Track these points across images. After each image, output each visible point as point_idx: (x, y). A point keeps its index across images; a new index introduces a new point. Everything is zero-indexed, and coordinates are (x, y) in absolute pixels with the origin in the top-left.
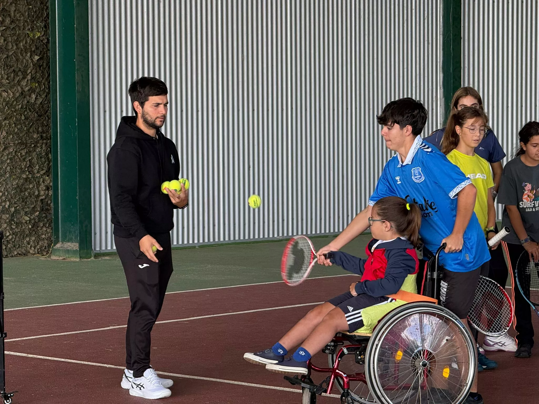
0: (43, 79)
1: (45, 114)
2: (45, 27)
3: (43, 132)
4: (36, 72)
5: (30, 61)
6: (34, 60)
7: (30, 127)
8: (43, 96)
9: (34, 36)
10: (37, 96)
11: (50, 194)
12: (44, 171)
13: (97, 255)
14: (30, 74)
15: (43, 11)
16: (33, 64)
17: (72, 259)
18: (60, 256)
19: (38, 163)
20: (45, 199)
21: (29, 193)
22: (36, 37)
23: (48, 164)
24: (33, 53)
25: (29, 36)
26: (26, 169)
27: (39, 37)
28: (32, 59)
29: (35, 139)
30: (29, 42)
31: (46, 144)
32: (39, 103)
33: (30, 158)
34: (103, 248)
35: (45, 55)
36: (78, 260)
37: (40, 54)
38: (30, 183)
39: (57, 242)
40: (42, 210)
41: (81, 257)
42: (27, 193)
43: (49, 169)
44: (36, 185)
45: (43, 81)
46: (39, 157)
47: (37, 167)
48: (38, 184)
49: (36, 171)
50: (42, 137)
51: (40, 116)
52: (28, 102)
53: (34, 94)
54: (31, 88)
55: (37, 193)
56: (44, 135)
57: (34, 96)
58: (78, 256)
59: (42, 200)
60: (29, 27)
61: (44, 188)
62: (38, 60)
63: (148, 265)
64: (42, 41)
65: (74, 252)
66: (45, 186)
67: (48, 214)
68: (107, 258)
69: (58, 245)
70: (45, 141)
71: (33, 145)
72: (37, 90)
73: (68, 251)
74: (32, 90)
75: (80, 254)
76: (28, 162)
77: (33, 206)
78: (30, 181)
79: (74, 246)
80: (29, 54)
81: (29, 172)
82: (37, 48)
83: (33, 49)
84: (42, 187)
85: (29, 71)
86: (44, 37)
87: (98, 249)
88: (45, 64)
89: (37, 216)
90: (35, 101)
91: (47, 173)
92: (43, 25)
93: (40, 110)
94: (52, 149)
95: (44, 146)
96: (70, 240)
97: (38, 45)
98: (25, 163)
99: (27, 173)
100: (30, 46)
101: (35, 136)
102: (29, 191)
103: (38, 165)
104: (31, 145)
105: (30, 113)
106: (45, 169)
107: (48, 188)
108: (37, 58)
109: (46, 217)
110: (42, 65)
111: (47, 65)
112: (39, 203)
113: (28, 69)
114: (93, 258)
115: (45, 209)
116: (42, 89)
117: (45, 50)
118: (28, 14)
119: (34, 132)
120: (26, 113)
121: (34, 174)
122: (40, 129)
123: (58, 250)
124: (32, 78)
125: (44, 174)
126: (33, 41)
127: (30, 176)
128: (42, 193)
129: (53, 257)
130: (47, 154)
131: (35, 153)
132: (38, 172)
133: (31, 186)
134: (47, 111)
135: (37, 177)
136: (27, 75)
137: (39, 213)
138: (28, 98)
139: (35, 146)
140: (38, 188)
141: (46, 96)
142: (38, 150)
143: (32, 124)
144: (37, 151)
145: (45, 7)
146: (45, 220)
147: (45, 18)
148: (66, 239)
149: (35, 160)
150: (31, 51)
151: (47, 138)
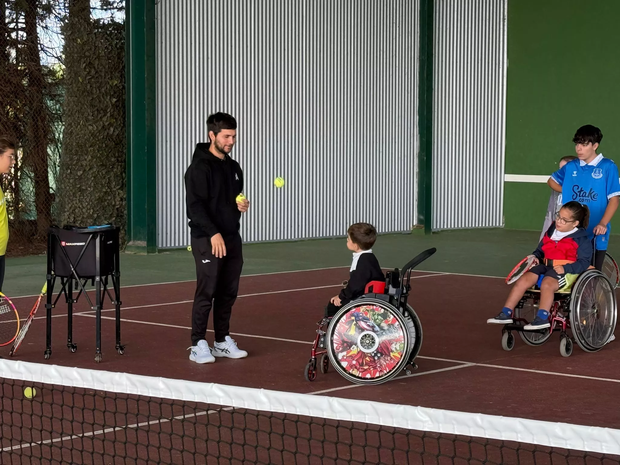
0: (119, 116)
1: (121, 143)
2: (121, 76)
3: (119, 157)
4: (114, 111)
5: (109, 102)
6: (112, 102)
7: (109, 153)
8: (119, 129)
9: (113, 84)
10: (115, 129)
11: (123, 204)
12: (119, 187)
13: (161, 251)
14: (110, 113)
15: (120, 64)
16: (112, 105)
17: (142, 254)
18: (132, 251)
19: (115, 181)
20: (120, 207)
21: (108, 203)
22: (114, 84)
23: (122, 182)
24: (112, 96)
25: (109, 83)
26: (106, 185)
27: (116, 85)
28: (111, 101)
29: (112, 161)
30: (108, 88)
31: (121, 166)
32: (116, 134)
33: (109, 176)
34: (164, 245)
35: (121, 98)
36: (146, 254)
37: (117, 97)
38: (109, 195)
39: (130, 240)
40: (118, 216)
41: (148, 252)
42: (106, 203)
43: (123, 185)
44: (113, 197)
45: (119, 118)
46: (116, 176)
47: (114, 184)
48: (115, 197)
49: (113, 186)
50: (118, 160)
51: (116, 144)
52: (108, 134)
53: (113, 127)
54: (110, 123)
55: (113, 203)
56: (120, 159)
57: (112, 129)
58: (146, 251)
59: (117, 209)
60: (109, 76)
61: (120, 199)
62: (116, 102)
63: (209, 261)
64: (118, 87)
65: (143, 248)
66: (120, 198)
67: (122, 219)
68: (168, 253)
69: (131, 243)
70: (120, 164)
71: (111, 167)
72: (115, 125)
73: (138, 247)
74: (111, 125)
75: (147, 250)
76: (108, 180)
77: (111, 213)
78: (108, 194)
79: (143, 243)
80: (109, 97)
81: (108, 187)
82: (115, 93)
83: (112, 94)
84: (118, 198)
85: (109, 110)
86: (120, 84)
87: (160, 246)
88: (120, 105)
89: (114, 221)
90: (113, 133)
91: (121, 188)
92: (119, 75)
93: (116, 140)
94: (125, 169)
95: (119, 167)
96: (140, 239)
97: (116, 90)
98: (105, 180)
99: (107, 188)
100: (110, 91)
101: (113, 159)
102: (108, 201)
103: (114, 182)
104: (109, 167)
105: (109, 142)
106: (121, 184)
107: (122, 200)
108: (115, 100)
109: (120, 222)
110: (119, 106)
111: (122, 105)
112: (115, 211)
113: (108, 109)
114: (157, 253)
115: (120, 216)
116: (118, 124)
117: (121, 95)
118: (109, 67)
119: (112, 156)
120: (106, 142)
121: (112, 188)
122: (117, 155)
123: (130, 246)
124: (112, 116)
125: (119, 189)
126: (112, 87)
127: (109, 190)
128: (118, 203)
129: (126, 252)
130: (121, 174)
131: (112, 173)
132: (114, 187)
133: (109, 198)
134: (122, 141)
135: (114, 191)
136: (107, 113)
137: (115, 219)
138: (107, 130)
139: (112, 167)
140: (114, 199)
141: (121, 130)
142: (115, 170)
143: (111, 151)
144: (114, 171)
145: (121, 62)
146: (120, 224)
147: (121, 69)
148: (136, 238)
149: (112, 178)
150: (110, 95)
151: (122, 162)
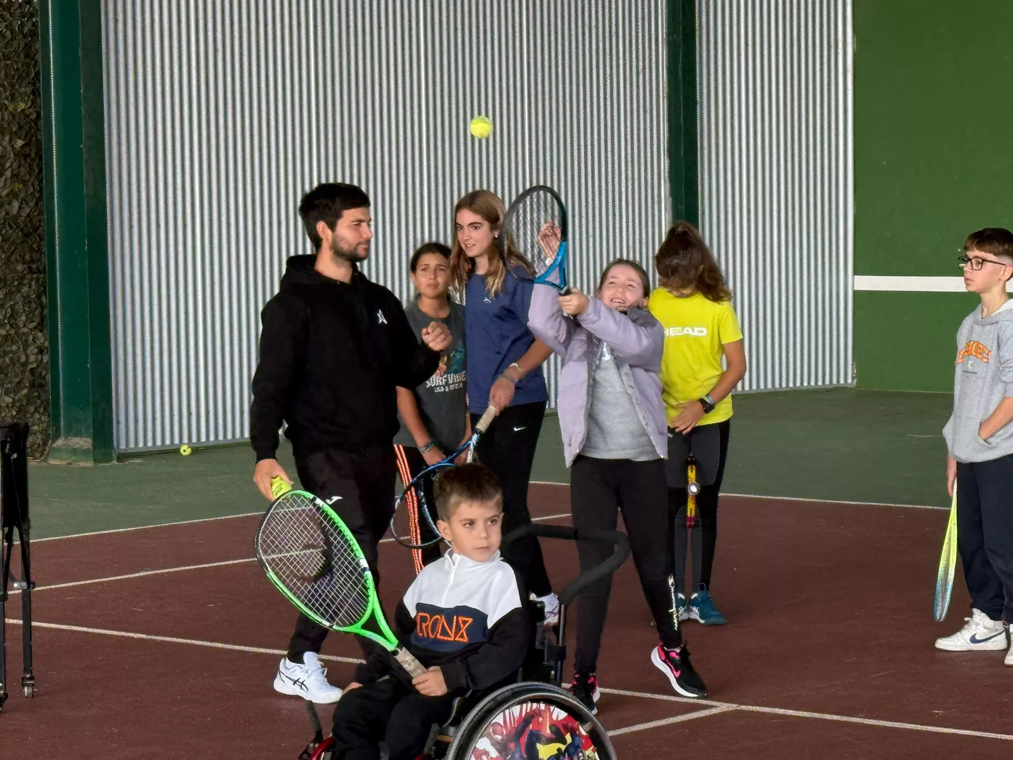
0: (30, 176)
1: (35, 231)
2: (33, 93)
3: (32, 261)
4: (20, 166)
5: (9, 148)
6: (15, 146)
7: (12, 253)
8: (32, 204)
9: (15, 109)
10: (21, 203)
11: (45, 361)
12: (34, 324)
13: (123, 457)
14: (10, 169)
15: (29, 68)
16: (14, 154)
17: (82, 464)
18: (62, 460)
19: (24, 311)
20: (37, 367)
21: (11, 359)
22: (19, 110)
23: (41, 313)
24: (14, 136)
25: (6, 109)
26: (6, 321)
27: (23, 110)
28: (12, 146)
29: (18, 272)
30: (6, 118)
31: (38, 280)
32: (25, 215)
33: (12, 303)
34: (132, 445)
35: (34, 138)
36: (90, 464)
37: (26, 137)
38: (13, 342)
39: (57, 436)
40: (32, 385)
41: (96, 461)
42: (7, 360)
43: (42, 319)
44: (22, 346)
45: (32, 180)
46: (27, 300)
47: (24, 318)
48: (26, 345)
49: (21, 324)
50: (30, 268)
51: (26, 235)
52: (7, 214)
53: (17, 200)
54: (12, 190)
55: (23, 359)
56: (34, 266)
57: (16, 204)
58: (92, 458)
59: (32, 370)
60: (8, 94)
61: (36, 351)
62: (22, 146)
64: (28, 116)
65: (85, 452)
66: (37, 348)
67: (41, 392)
68: (138, 461)
69: (60, 442)
70: (35, 276)
71: (16, 283)
72: (22, 195)
73: (74, 451)
74: (13, 195)
75: (94, 456)
76: (9, 310)
77: (17, 380)
78: (12, 341)
79: (84, 442)
80: (7, 138)
81: (11, 325)
82: (20, 127)
83: (14, 129)
84: (33, 350)
85: (8, 164)
86: (31, 110)
87: (123, 446)
88: (33, 154)
89: (25, 396)
90: (18, 213)
91: (40, 327)
92: (29, 90)
93: (26, 226)
94: (46, 288)
95: (33, 283)
96: (78, 434)
97: (23, 122)
98: (4, 311)
99: (8, 327)
100: (9, 123)
101: (20, 268)
102: (11, 355)
103: (24, 314)
104: (12, 283)
105: (10, 232)
106: (37, 320)
107: (41, 351)
108: (20, 143)
109: (39, 397)
110: (29, 155)
111: (37, 154)
112: (28, 374)
113: (6, 162)
114: (115, 462)
115: (37, 385)
116: (29, 193)
117: (33, 131)
118: (6, 74)
119: (17, 261)
120: (4, 231)
121: (19, 328)
122: (27, 257)
123: (58, 449)
124: (15, 176)
125: (35, 328)
126: (13, 115)
127: (12, 332)
128: (32, 358)
129: (52, 462)
130: (39, 297)
131: (18, 296)
132: (25, 326)
133: (14, 348)
134: (38, 228)
135: (23, 334)
136: (6, 170)
137: (28, 391)
138: (7, 207)
139: (19, 284)
140: (25, 351)
141: (37, 203)
142: (25, 289)
143: (15, 250)
144: (23, 291)
145: (33, 62)
146: (38, 401)
147: (33, 79)
148: (72, 431)
149: (19, 307)
150: (11, 133)
151: (39, 271)
